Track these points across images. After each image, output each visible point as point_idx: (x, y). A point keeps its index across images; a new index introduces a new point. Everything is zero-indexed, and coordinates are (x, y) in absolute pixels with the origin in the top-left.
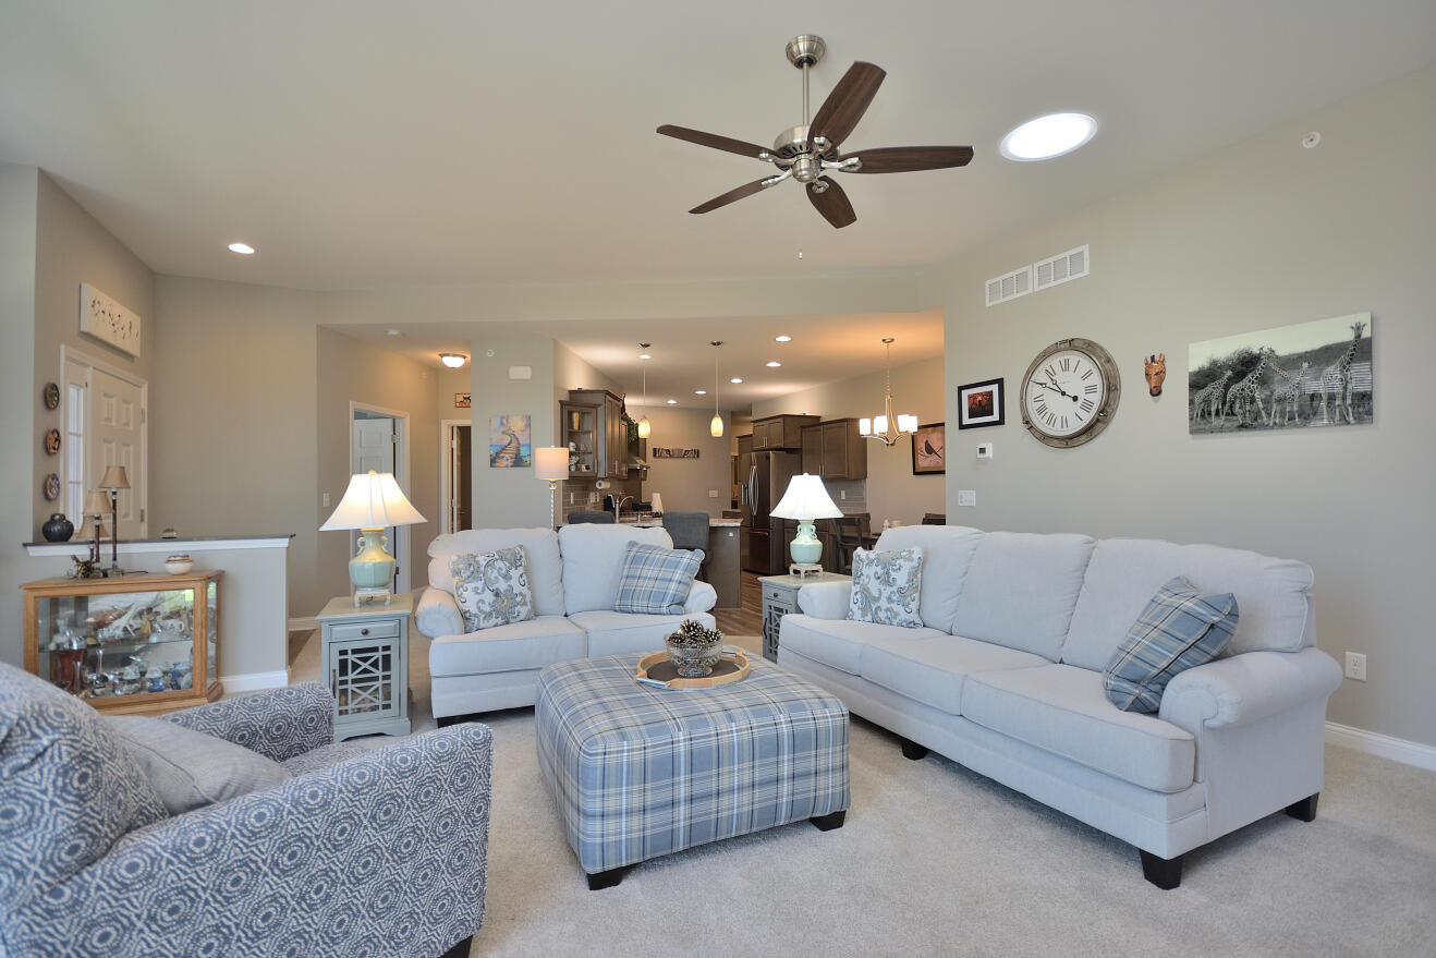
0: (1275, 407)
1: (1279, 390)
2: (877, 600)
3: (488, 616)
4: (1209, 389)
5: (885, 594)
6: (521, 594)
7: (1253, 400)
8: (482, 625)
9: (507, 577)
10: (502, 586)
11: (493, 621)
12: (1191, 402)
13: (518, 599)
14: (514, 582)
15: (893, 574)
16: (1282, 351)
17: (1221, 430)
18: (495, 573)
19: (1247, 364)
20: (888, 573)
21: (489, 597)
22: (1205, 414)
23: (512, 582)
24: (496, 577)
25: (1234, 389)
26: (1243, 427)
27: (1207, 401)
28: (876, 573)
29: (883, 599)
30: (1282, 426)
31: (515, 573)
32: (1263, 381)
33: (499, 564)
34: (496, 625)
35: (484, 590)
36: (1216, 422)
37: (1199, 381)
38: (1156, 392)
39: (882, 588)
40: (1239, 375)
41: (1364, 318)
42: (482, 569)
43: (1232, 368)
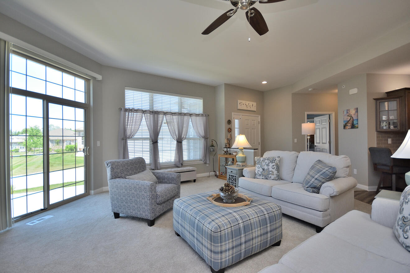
3: (260, 175)
6: (272, 171)
8: (258, 177)
9: (268, 165)
10: (266, 167)
11: (261, 177)
13: (271, 173)
14: (270, 167)
18: (264, 163)
21: (261, 170)
23: (269, 167)
24: (264, 165)
31: (271, 165)
33: (266, 161)
34: (263, 179)
35: (260, 168)
42: (261, 162)
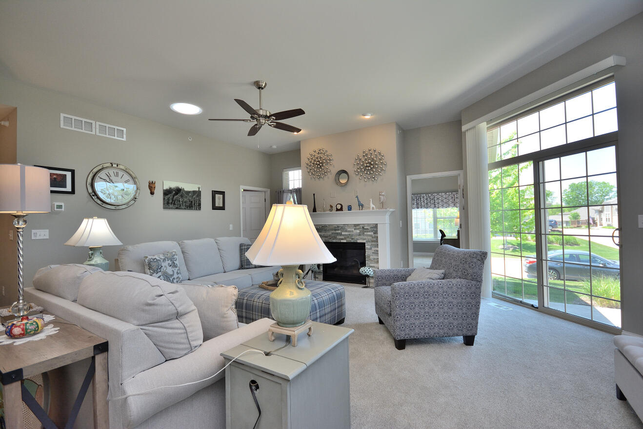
0: (184, 204)
1: (185, 200)
2: (172, 275)
4: (169, 196)
5: (175, 272)
7: (179, 201)
12: (164, 199)
15: (176, 262)
16: (186, 190)
17: (172, 208)
19: (178, 191)
20: (173, 262)
22: (168, 203)
25: (175, 197)
26: (177, 208)
27: (168, 199)
28: (169, 264)
29: (175, 274)
30: (185, 209)
32: (182, 196)
36: (171, 206)
37: (167, 193)
38: (152, 193)
39: (173, 269)
40: (176, 194)
41: (200, 186)
43: (174, 191)
